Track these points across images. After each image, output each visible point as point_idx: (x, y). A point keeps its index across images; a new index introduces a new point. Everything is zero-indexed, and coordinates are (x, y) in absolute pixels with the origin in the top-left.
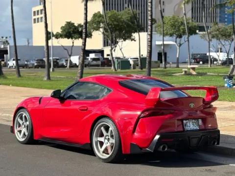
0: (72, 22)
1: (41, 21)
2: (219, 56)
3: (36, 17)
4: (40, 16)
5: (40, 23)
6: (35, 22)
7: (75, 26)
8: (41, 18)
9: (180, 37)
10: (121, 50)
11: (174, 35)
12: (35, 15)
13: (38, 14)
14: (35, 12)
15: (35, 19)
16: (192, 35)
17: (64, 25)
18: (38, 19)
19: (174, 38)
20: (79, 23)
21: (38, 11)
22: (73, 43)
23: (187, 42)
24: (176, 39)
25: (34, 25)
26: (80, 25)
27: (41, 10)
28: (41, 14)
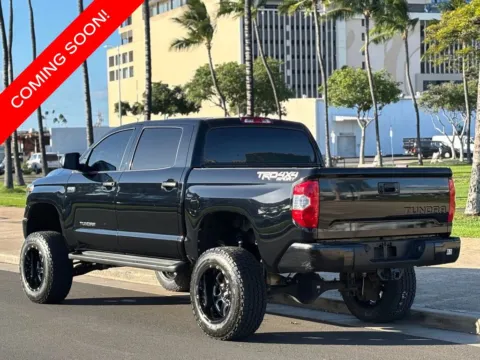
0: (163, 83)
1: (124, 77)
2: (452, 142)
3: (115, 68)
4: (122, 66)
5: (122, 80)
6: (112, 79)
7: (169, 91)
8: (125, 70)
9: (367, 108)
11: (357, 105)
12: (112, 64)
13: (118, 64)
14: (111, 59)
15: (112, 73)
16: (389, 102)
18: (118, 71)
19: (356, 109)
20: (177, 84)
21: (118, 56)
25: (111, 84)
26: (178, 89)
27: (124, 55)
28: (124, 62)
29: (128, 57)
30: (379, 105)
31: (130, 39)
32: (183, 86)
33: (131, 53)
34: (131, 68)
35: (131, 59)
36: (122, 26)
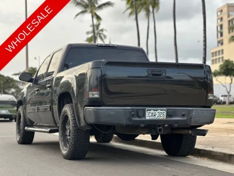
1: (219, 62)
3: (214, 58)
4: (217, 57)
6: (213, 63)
8: (219, 58)
12: (213, 56)
13: (216, 55)
14: (213, 53)
18: (216, 59)
21: (216, 52)
22: (232, 80)
27: (219, 51)
28: (219, 54)
29: (221, 52)
31: (222, 44)
33: (222, 50)
34: (223, 58)
35: (223, 53)
36: (218, 37)
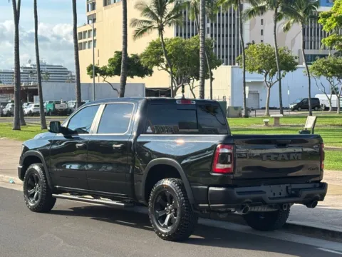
3: (83, 41)
4: (87, 39)
5: (87, 50)
7: (128, 58)
8: (90, 42)
9: (273, 74)
10: (191, 90)
11: (264, 71)
13: (85, 38)
14: (80, 33)
16: (288, 71)
17: (113, 57)
18: (85, 43)
19: (264, 74)
20: (135, 53)
21: (85, 32)
23: (278, 82)
24: (266, 76)
26: (136, 57)
27: (90, 31)
28: (89, 37)
29: (92, 32)
30: (282, 72)
31: (94, 20)
32: (139, 54)
33: (95, 30)
34: (95, 41)
35: (94, 35)
36: (88, 11)
